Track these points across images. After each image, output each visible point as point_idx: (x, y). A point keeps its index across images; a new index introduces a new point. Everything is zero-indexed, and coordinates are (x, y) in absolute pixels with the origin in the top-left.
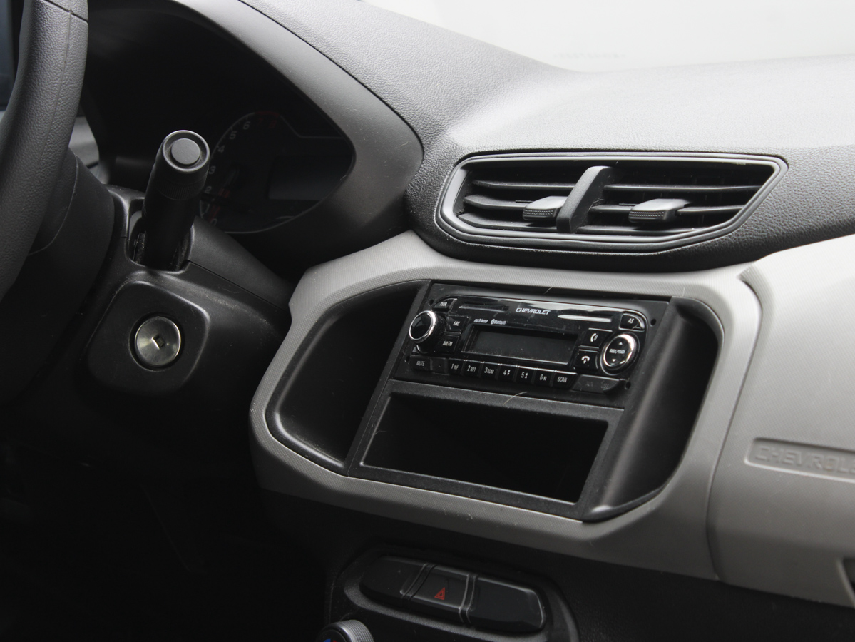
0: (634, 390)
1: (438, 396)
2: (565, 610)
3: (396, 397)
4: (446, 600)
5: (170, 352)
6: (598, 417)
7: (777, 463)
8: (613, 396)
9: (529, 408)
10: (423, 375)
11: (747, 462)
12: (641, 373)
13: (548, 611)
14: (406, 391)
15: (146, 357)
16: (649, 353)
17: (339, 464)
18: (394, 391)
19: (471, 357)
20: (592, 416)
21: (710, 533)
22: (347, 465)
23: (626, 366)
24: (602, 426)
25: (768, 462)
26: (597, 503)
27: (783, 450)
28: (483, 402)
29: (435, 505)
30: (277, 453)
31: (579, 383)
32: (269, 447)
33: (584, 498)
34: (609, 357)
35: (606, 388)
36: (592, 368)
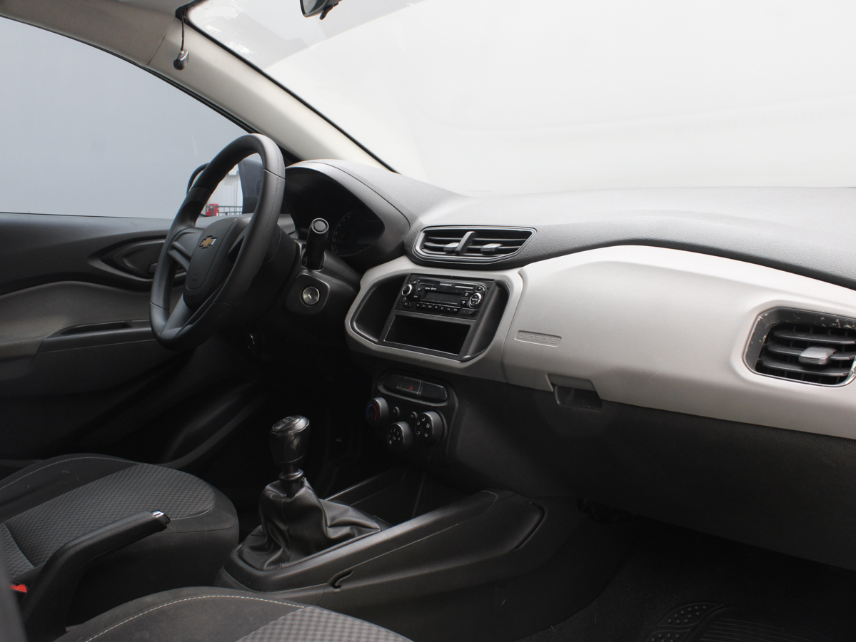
0: (480, 314)
1: (412, 316)
2: (454, 394)
3: (397, 317)
4: (413, 390)
5: (315, 300)
6: (467, 323)
7: (526, 340)
8: (473, 315)
9: (443, 320)
10: (407, 308)
11: (515, 339)
12: (483, 307)
13: (448, 394)
14: (401, 314)
15: (306, 301)
16: (486, 300)
17: (376, 341)
18: (397, 314)
19: (424, 301)
20: (465, 323)
21: (502, 365)
22: (379, 341)
23: (478, 305)
24: (469, 326)
25: (523, 339)
26: (466, 355)
27: (528, 335)
28: (426, 318)
29: (409, 356)
30: (354, 337)
31: (461, 311)
32: (351, 335)
33: (461, 353)
34: (472, 301)
35: (470, 313)
36: (465, 306)
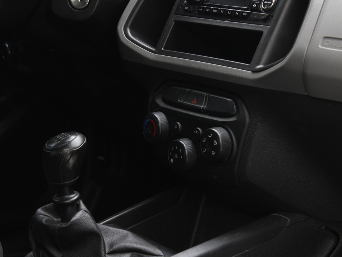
0: (274, 18)
1: (194, 21)
2: (244, 107)
3: (177, 22)
4: (196, 104)
5: (85, 3)
6: (259, 29)
7: (332, 47)
8: (265, 21)
9: (231, 26)
10: (188, 13)
11: (320, 46)
12: (277, 11)
13: (237, 108)
14: (181, 19)
15: (75, 5)
16: (281, 3)
17: (153, 49)
18: (176, 19)
19: (207, 5)
20: (257, 29)
21: (304, 76)
22: (156, 50)
23: (271, 8)
24: (261, 33)
25: (329, 46)
26: (258, 64)
27: (335, 41)
28: (212, 24)
29: (192, 65)
30: (128, 45)
31: (251, 16)
32: (125, 42)
33: (253, 62)
34: (264, 5)
35: (263, 18)
36: (257, 9)
